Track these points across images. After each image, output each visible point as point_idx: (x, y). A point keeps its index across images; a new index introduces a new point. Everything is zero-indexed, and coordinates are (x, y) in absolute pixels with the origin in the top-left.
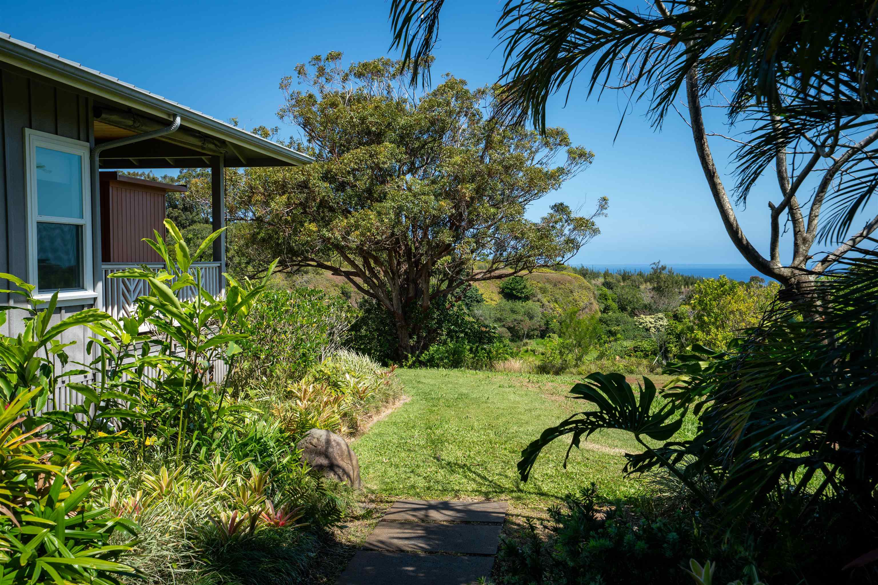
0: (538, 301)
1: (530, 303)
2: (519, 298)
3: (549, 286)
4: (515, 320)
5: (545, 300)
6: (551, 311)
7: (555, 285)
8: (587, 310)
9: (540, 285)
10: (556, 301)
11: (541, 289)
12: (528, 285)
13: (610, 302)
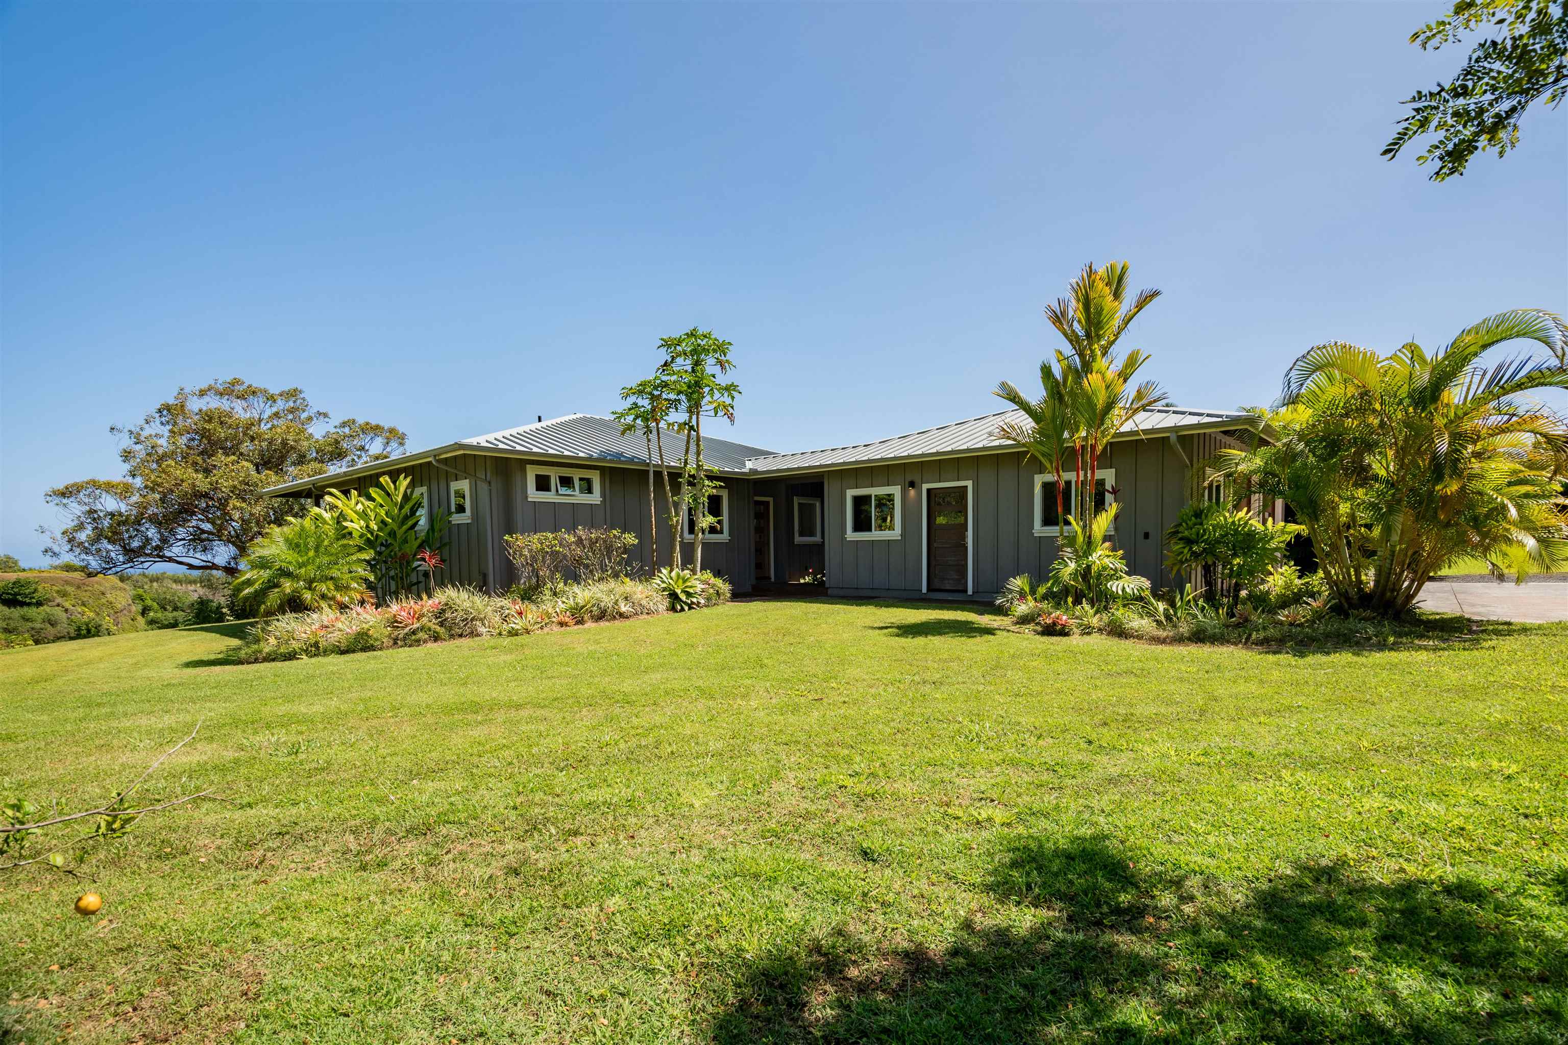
0: (58, 605)
1: (45, 608)
2: (29, 604)
3: (70, 589)
4: (33, 629)
5: (67, 605)
6: (79, 616)
7: (79, 587)
8: (125, 612)
9: (55, 588)
10: (84, 604)
11: (58, 592)
12: (40, 588)
13: (149, 602)
